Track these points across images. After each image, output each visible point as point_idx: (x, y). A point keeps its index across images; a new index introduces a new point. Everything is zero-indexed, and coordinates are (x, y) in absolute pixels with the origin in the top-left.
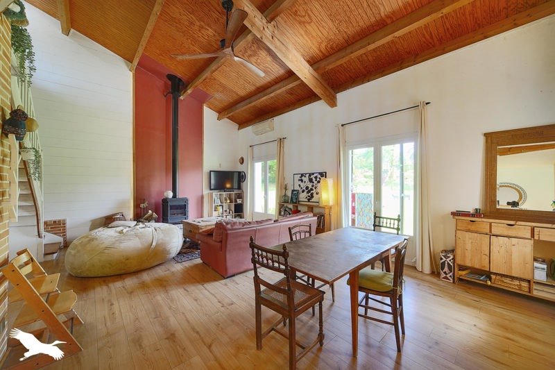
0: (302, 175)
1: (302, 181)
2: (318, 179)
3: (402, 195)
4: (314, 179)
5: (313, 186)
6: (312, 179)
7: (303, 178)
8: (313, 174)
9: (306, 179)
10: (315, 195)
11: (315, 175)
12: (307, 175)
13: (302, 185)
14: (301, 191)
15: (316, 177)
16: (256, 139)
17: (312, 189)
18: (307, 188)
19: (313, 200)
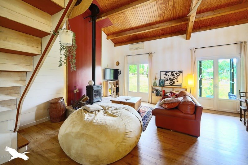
0: (166, 72)
1: (166, 75)
2: (178, 74)
3: (232, 82)
4: (175, 74)
5: (174, 78)
6: (174, 74)
7: (167, 74)
8: (174, 72)
9: (170, 74)
10: (176, 82)
11: (176, 72)
12: (170, 72)
13: (166, 77)
14: (166, 80)
15: (176, 74)
16: (130, 53)
17: (173, 79)
18: (170, 79)
19: (174, 85)
